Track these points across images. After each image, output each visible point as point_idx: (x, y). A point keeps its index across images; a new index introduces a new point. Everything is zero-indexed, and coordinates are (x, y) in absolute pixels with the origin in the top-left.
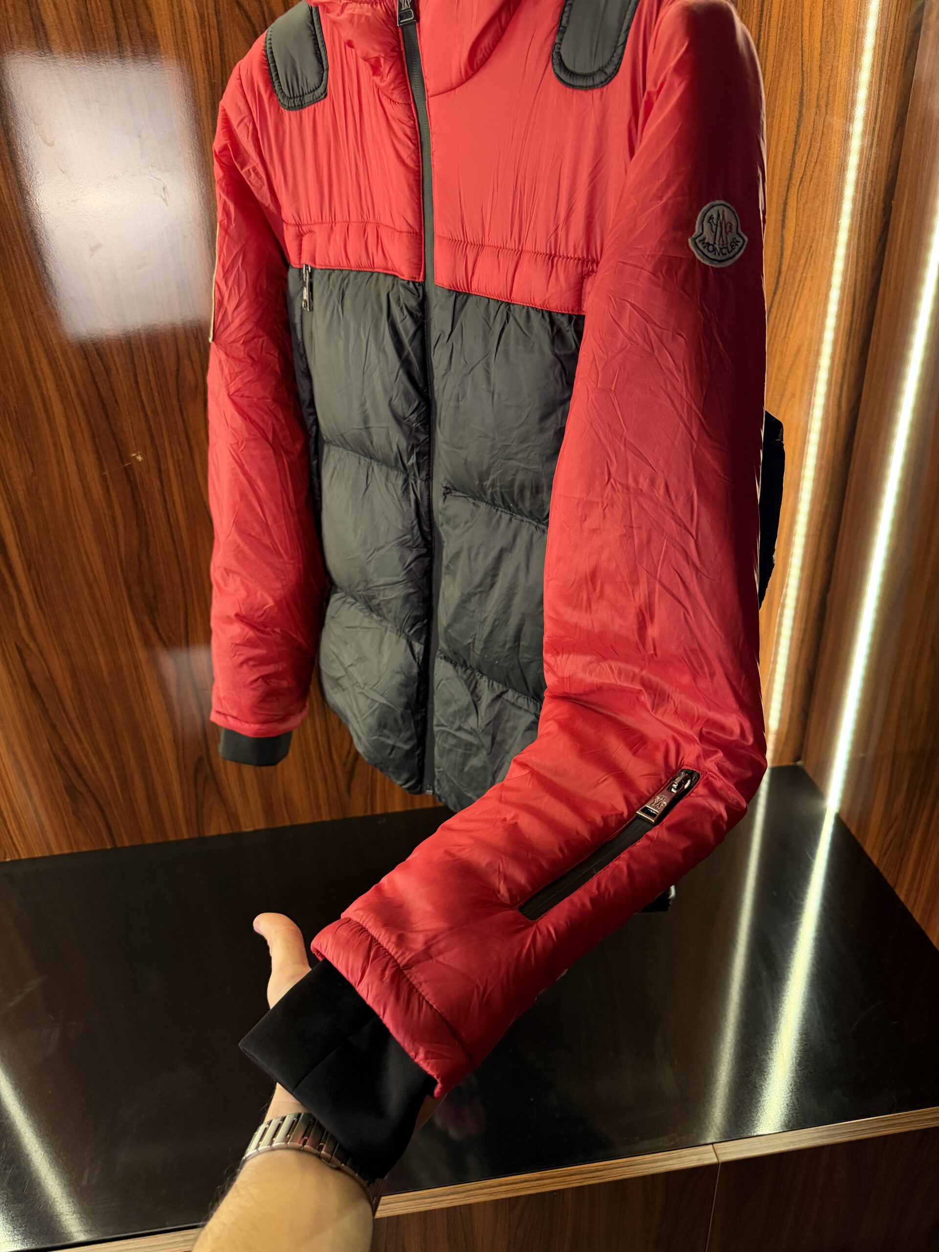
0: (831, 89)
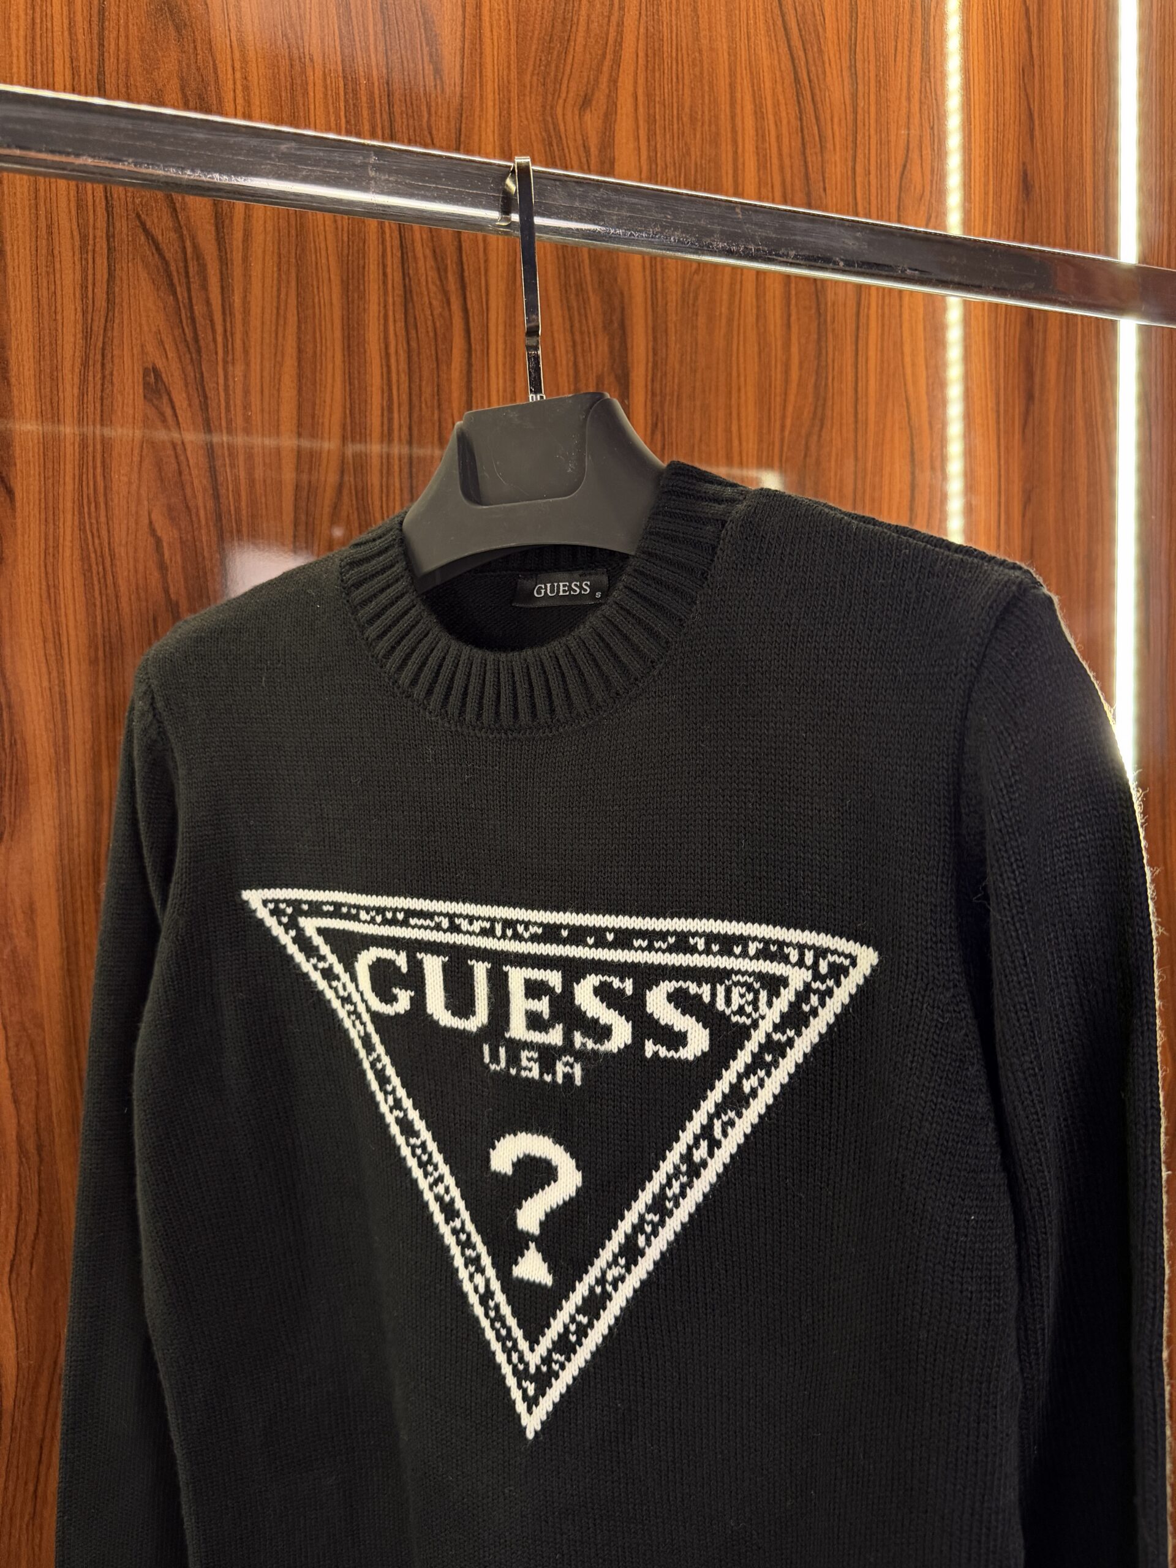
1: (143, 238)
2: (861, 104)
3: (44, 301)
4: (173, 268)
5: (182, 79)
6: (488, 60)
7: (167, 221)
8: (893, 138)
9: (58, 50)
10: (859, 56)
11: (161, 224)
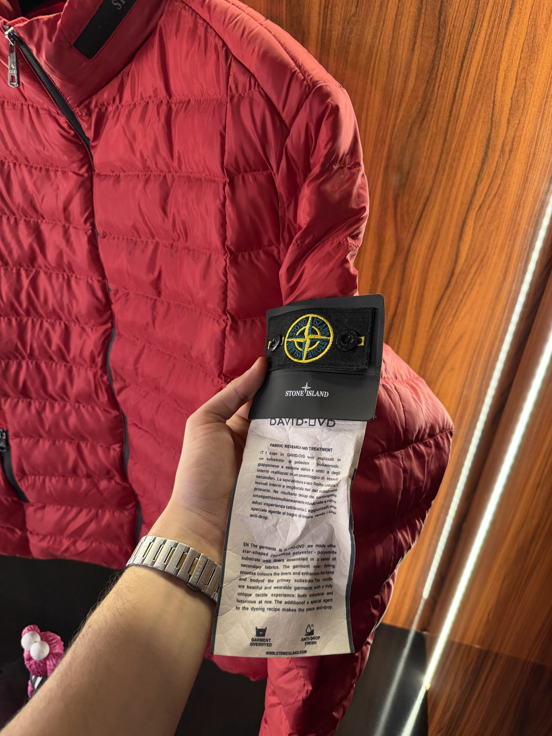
0: (516, 139)
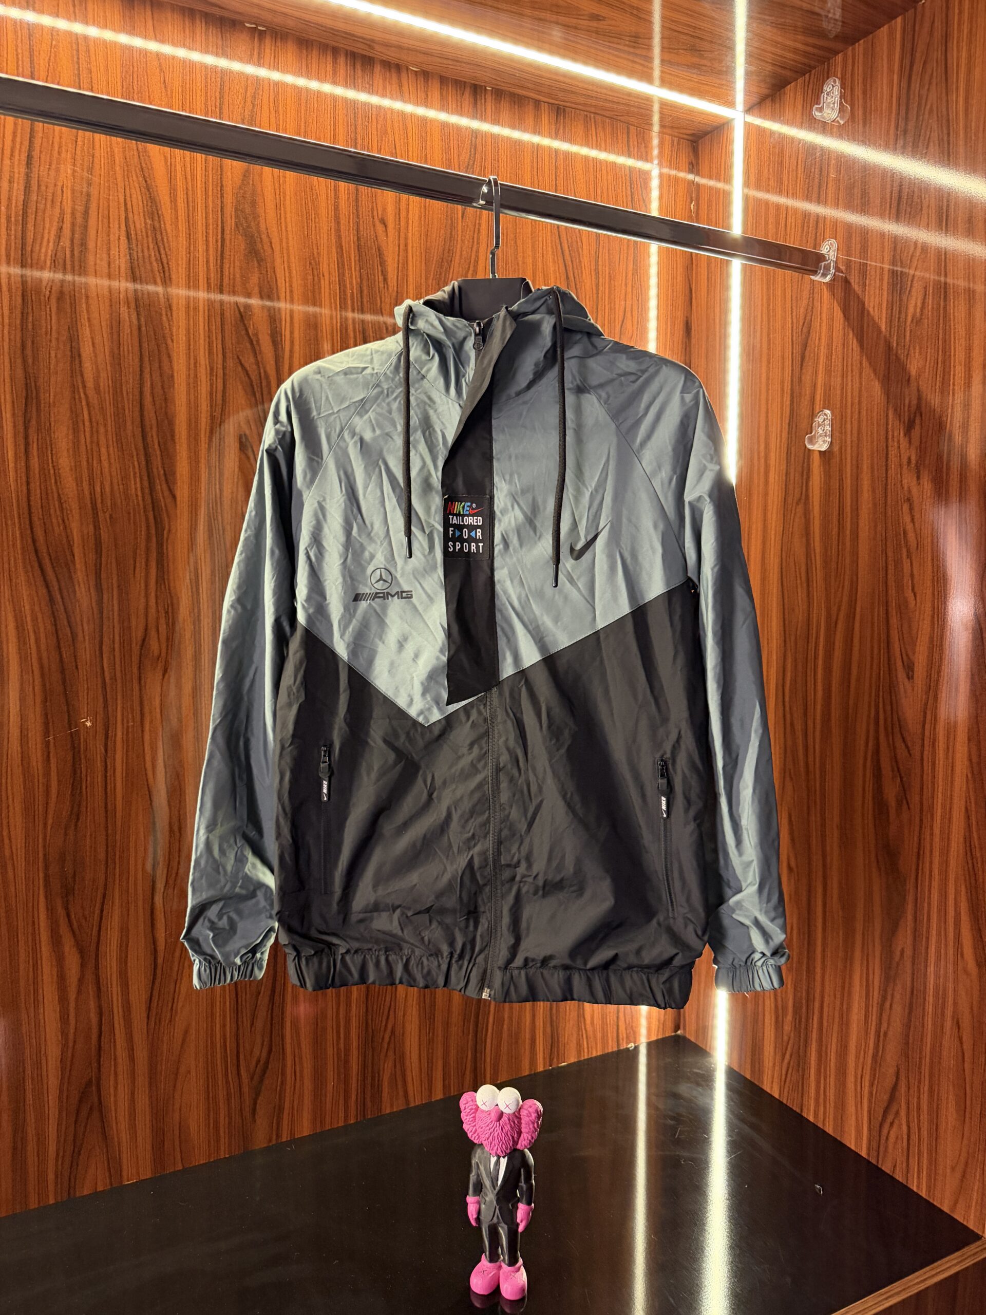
1: (240, 369)
2: (601, 288)
3: (192, 401)
4: (254, 383)
5: (260, 287)
6: (410, 273)
7: (252, 360)
8: (617, 306)
9: (201, 274)
10: (600, 263)
11: (249, 361)
